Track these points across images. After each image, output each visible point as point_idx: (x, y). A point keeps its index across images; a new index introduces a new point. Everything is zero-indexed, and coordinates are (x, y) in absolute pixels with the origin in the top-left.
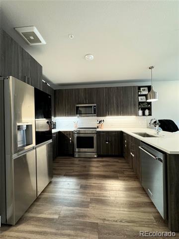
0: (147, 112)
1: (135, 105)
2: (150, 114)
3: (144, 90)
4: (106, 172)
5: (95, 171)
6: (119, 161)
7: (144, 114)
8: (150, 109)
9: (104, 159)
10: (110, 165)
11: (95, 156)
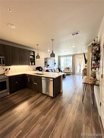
0: (33, 63)
1: (29, 60)
2: (35, 65)
3: (32, 53)
4: (24, 97)
5: (17, 101)
6: (25, 90)
7: (32, 65)
8: (34, 62)
9: (16, 93)
10: (22, 94)
11: (8, 94)
